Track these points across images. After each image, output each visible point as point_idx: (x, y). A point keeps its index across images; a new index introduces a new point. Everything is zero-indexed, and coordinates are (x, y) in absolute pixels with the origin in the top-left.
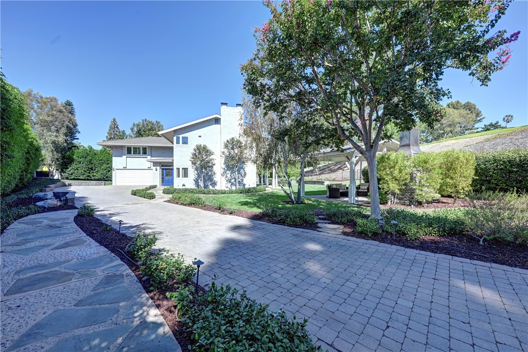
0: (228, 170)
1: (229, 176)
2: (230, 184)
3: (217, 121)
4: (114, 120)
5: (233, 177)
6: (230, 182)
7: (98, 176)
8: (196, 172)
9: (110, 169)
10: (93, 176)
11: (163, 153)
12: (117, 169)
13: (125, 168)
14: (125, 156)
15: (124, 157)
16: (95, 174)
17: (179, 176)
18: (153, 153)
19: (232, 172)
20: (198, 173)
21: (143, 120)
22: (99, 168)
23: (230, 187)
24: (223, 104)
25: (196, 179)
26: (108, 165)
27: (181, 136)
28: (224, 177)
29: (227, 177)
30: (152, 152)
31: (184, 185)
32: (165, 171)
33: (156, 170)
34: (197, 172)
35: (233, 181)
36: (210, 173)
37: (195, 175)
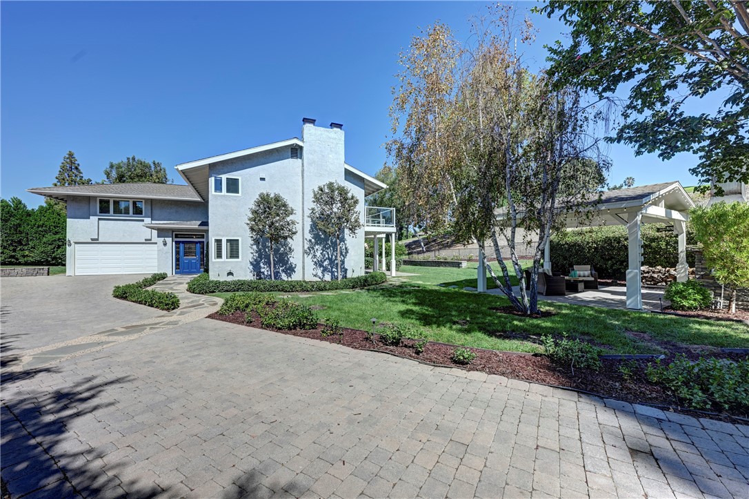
0: (316, 243)
1: (318, 254)
2: (322, 269)
3: (296, 152)
4: (71, 155)
5: (327, 256)
6: (321, 266)
7: (35, 256)
8: (255, 247)
9: (60, 243)
10: (24, 256)
11: (177, 212)
12: (76, 243)
13: (95, 241)
14: (97, 218)
15: (94, 219)
16: (27, 253)
17: (219, 255)
18: (157, 212)
19: (324, 247)
20: (260, 250)
21: (128, 159)
22: (36, 242)
23: (320, 275)
24: (306, 120)
25: (256, 260)
26: (57, 236)
27: (224, 177)
28: (311, 256)
29: (315, 256)
30: (154, 211)
31: (230, 274)
32: (182, 246)
33: (165, 244)
34: (258, 247)
35: (326, 263)
36: (282, 249)
37: (252, 253)
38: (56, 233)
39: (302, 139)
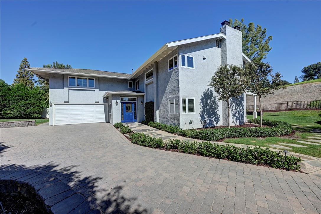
1: (234, 108)
2: (235, 118)
4: (25, 60)
5: (237, 109)
6: (235, 116)
7: (13, 114)
8: (201, 104)
10: (7, 114)
12: (55, 104)
13: (67, 103)
14: (68, 88)
15: (66, 89)
16: (9, 112)
17: (184, 111)
19: (236, 104)
20: (204, 106)
22: (14, 105)
23: (235, 121)
25: (202, 113)
27: (186, 55)
30: (100, 85)
31: (191, 123)
32: (125, 105)
33: (117, 104)
34: (203, 104)
35: (237, 114)
36: (214, 105)
37: (200, 108)
38: (27, 100)
39: (225, 34)
